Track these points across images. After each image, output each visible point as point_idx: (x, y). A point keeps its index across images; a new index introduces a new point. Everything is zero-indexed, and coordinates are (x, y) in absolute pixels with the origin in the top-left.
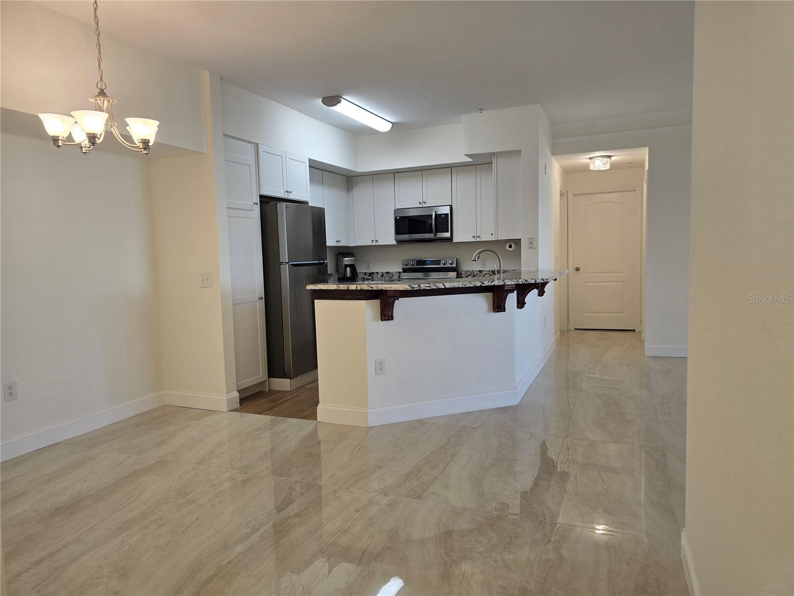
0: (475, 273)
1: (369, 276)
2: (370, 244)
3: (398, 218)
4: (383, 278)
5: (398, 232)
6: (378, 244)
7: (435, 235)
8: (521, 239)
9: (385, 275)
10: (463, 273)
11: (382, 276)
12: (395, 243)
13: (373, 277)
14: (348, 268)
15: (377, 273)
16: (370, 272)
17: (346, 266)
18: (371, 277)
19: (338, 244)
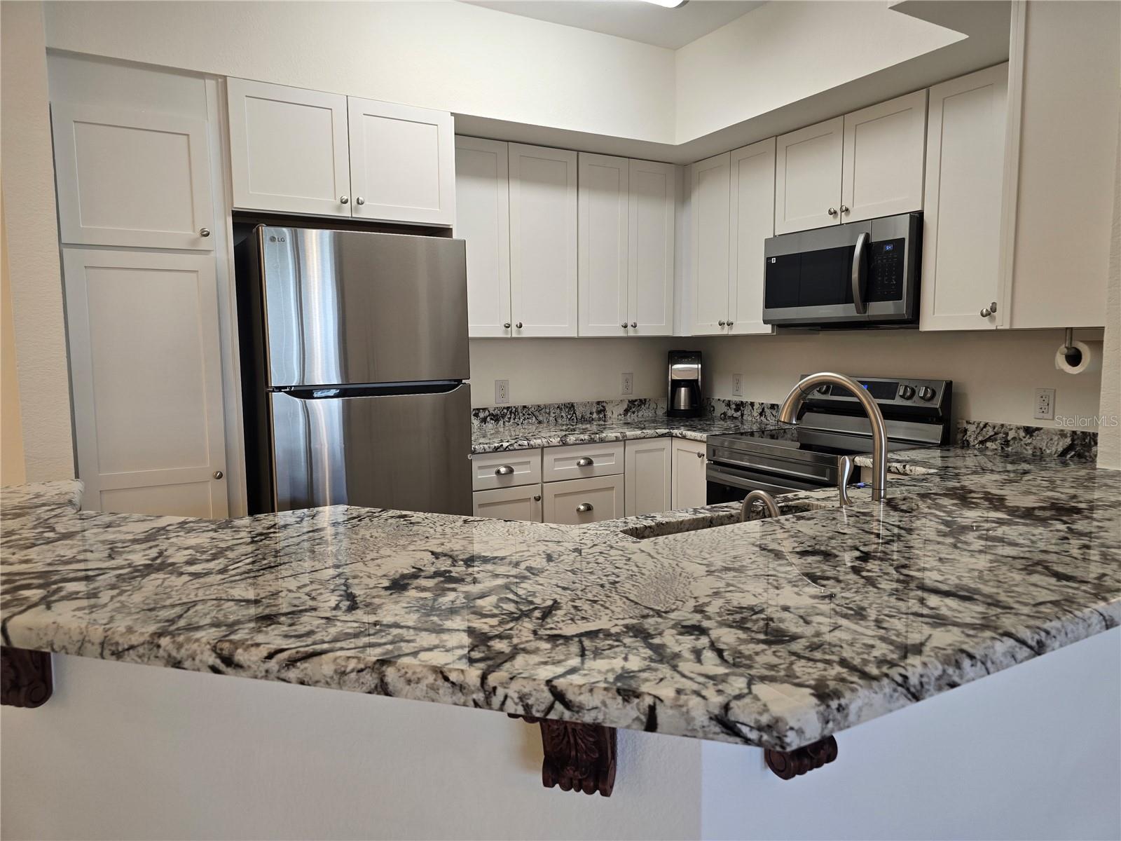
0: (1011, 435)
1: (737, 410)
2: (717, 331)
3: (774, 261)
4: (763, 418)
5: (772, 300)
6: (734, 331)
7: (863, 307)
8: (1102, 329)
9: (768, 411)
10: (971, 428)
11: (761, 414)
12: (768, 329)
13: (742, 415)
14: (683, 389)
15: (752, 404)
16: (737, 399)
17: (677, 384)
18: (739, 413)
19: (631, 333)
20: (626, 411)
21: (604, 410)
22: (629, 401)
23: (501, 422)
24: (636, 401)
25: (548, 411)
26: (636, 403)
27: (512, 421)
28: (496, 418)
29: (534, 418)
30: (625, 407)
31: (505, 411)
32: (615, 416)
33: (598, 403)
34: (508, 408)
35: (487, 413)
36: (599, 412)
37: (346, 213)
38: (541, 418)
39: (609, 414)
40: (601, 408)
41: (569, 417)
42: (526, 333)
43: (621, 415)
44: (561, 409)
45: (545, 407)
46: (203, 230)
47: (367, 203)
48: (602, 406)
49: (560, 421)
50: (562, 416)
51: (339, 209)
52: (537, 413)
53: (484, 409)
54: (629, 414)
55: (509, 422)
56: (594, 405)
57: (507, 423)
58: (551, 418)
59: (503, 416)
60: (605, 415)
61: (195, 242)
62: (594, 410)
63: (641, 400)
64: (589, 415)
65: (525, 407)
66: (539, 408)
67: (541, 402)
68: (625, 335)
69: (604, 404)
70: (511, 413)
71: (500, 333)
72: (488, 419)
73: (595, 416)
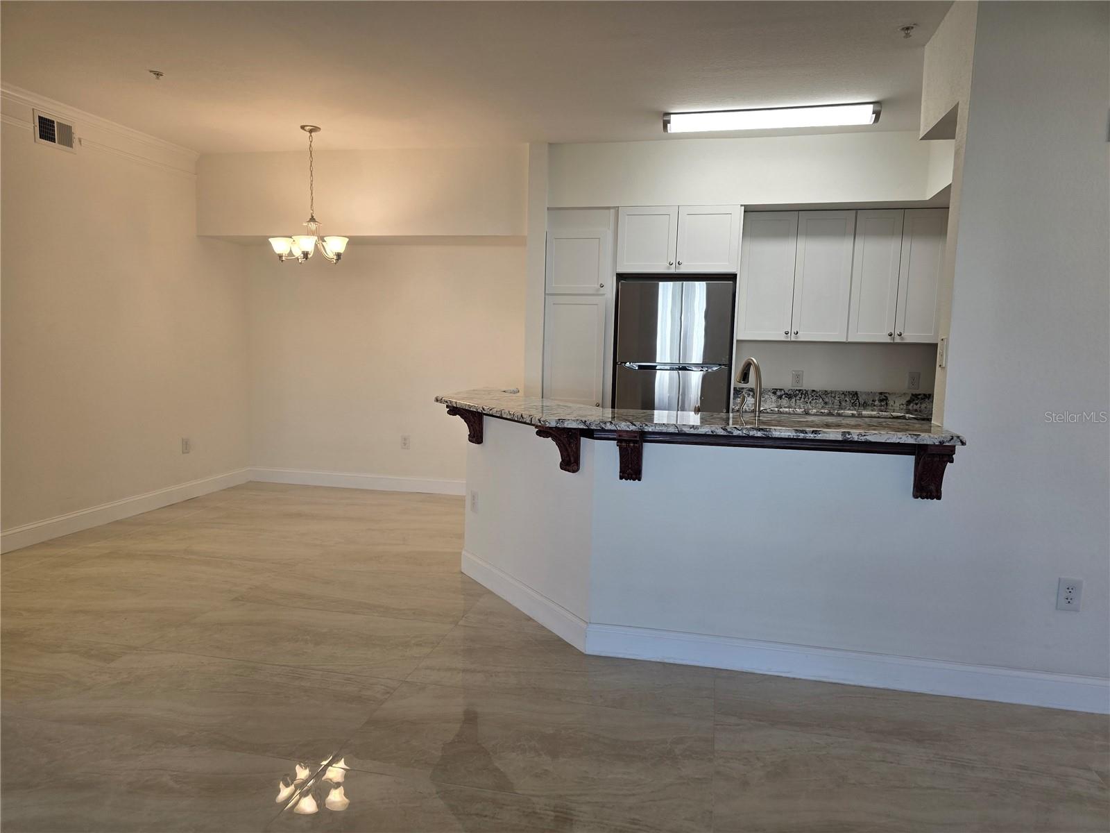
19: (898, 340)
20: (909, 402)
21: (886, 399)
22: (912, 395)
23: (793, 400)
24: (920, 395)
25: (833, 395)
26: (919, 397)
27: (802, 399)
28: (789, 396)
29: (821, 400)
30: (908, 398)
31: (797, 392)
32: (897, 404)
33: (881, 393)
34: (800, 390)
35: (783, 392)
36: (881, 401)
37: (672, 270)
38: (827, 400)
39: (891, 402)
40: (884, 398)
41: (852, 401)
42: (802, 338)
43: (903, 405)
44: (845, 395)
45: (832, 392)
46: (601, 284)
47: (685, 263)
48: (885, 396)
49: (843, 404)
50: (846, 401)
51: (669, 268)
52: (824, 396)
53: (781, 390)
54: (912, 405)
55: (800, 400)
56: (877, 394)
57: (798, 401)
58: (836, 401)
59: (795, 396)
60: (887, 404)
61: (598, 290)
62: (877, 399)
63: (924, 395)
64: (871, 402)
65: (814, 391)
66: (826, 393)
67: (829, 389)
68: (892, 341)
69: (887, 395)
70: (802, 394)
71: (783, 338)
72: (783, 397)
73: (877, 403)
